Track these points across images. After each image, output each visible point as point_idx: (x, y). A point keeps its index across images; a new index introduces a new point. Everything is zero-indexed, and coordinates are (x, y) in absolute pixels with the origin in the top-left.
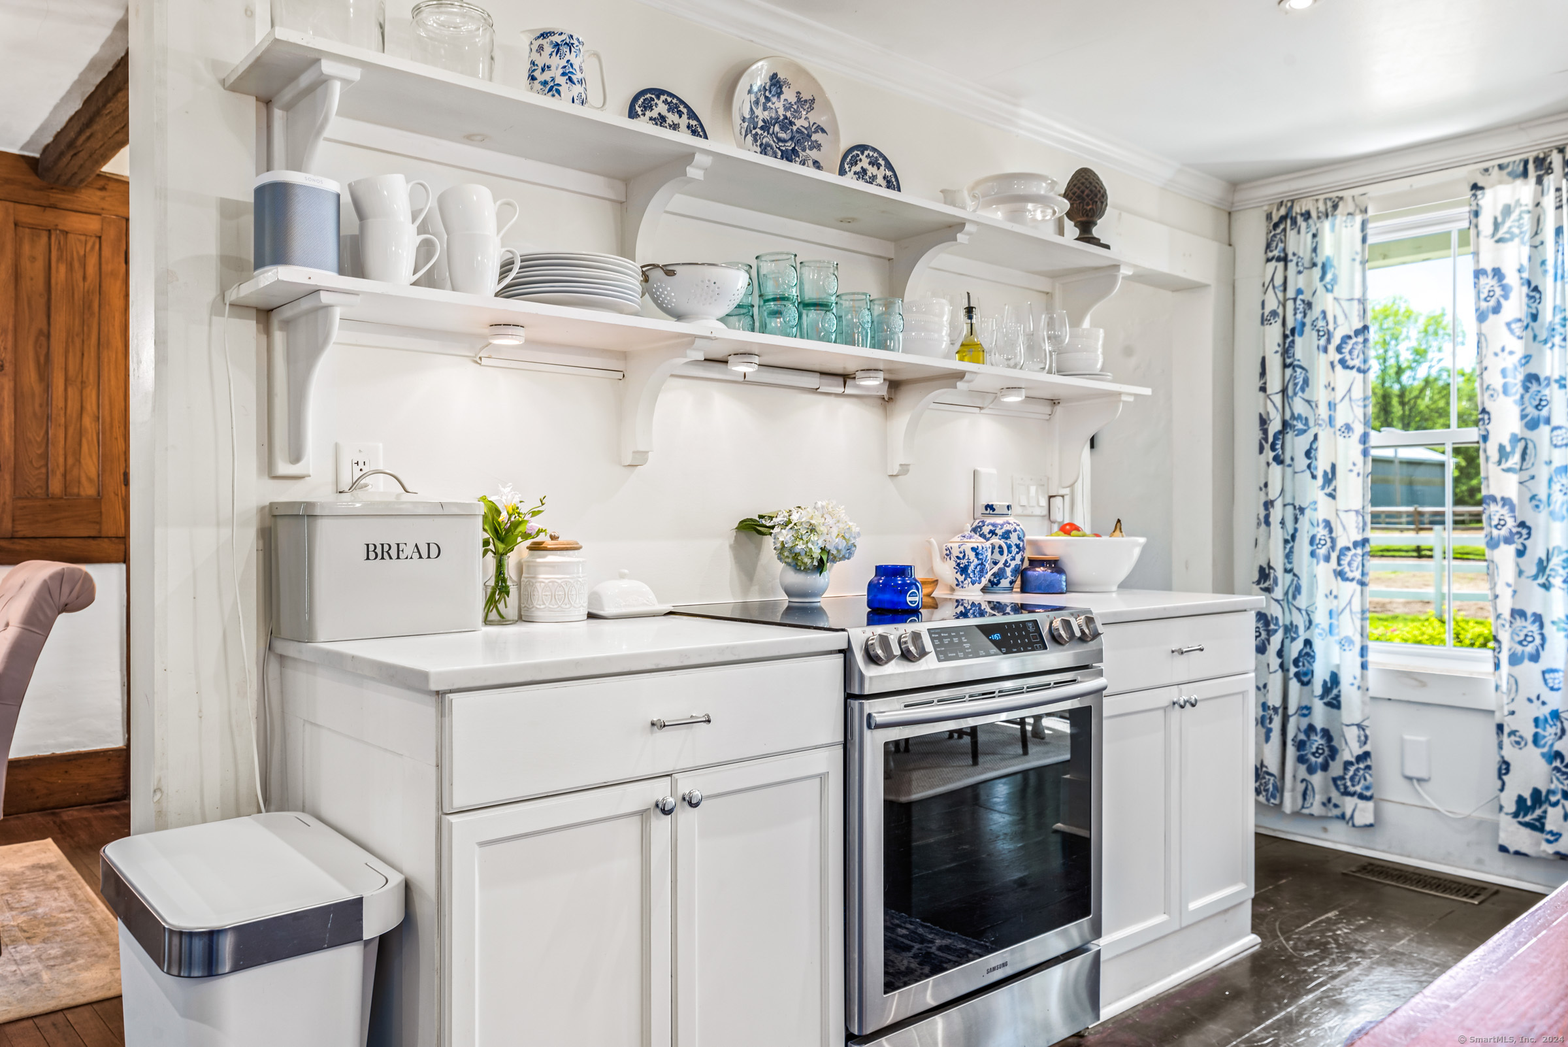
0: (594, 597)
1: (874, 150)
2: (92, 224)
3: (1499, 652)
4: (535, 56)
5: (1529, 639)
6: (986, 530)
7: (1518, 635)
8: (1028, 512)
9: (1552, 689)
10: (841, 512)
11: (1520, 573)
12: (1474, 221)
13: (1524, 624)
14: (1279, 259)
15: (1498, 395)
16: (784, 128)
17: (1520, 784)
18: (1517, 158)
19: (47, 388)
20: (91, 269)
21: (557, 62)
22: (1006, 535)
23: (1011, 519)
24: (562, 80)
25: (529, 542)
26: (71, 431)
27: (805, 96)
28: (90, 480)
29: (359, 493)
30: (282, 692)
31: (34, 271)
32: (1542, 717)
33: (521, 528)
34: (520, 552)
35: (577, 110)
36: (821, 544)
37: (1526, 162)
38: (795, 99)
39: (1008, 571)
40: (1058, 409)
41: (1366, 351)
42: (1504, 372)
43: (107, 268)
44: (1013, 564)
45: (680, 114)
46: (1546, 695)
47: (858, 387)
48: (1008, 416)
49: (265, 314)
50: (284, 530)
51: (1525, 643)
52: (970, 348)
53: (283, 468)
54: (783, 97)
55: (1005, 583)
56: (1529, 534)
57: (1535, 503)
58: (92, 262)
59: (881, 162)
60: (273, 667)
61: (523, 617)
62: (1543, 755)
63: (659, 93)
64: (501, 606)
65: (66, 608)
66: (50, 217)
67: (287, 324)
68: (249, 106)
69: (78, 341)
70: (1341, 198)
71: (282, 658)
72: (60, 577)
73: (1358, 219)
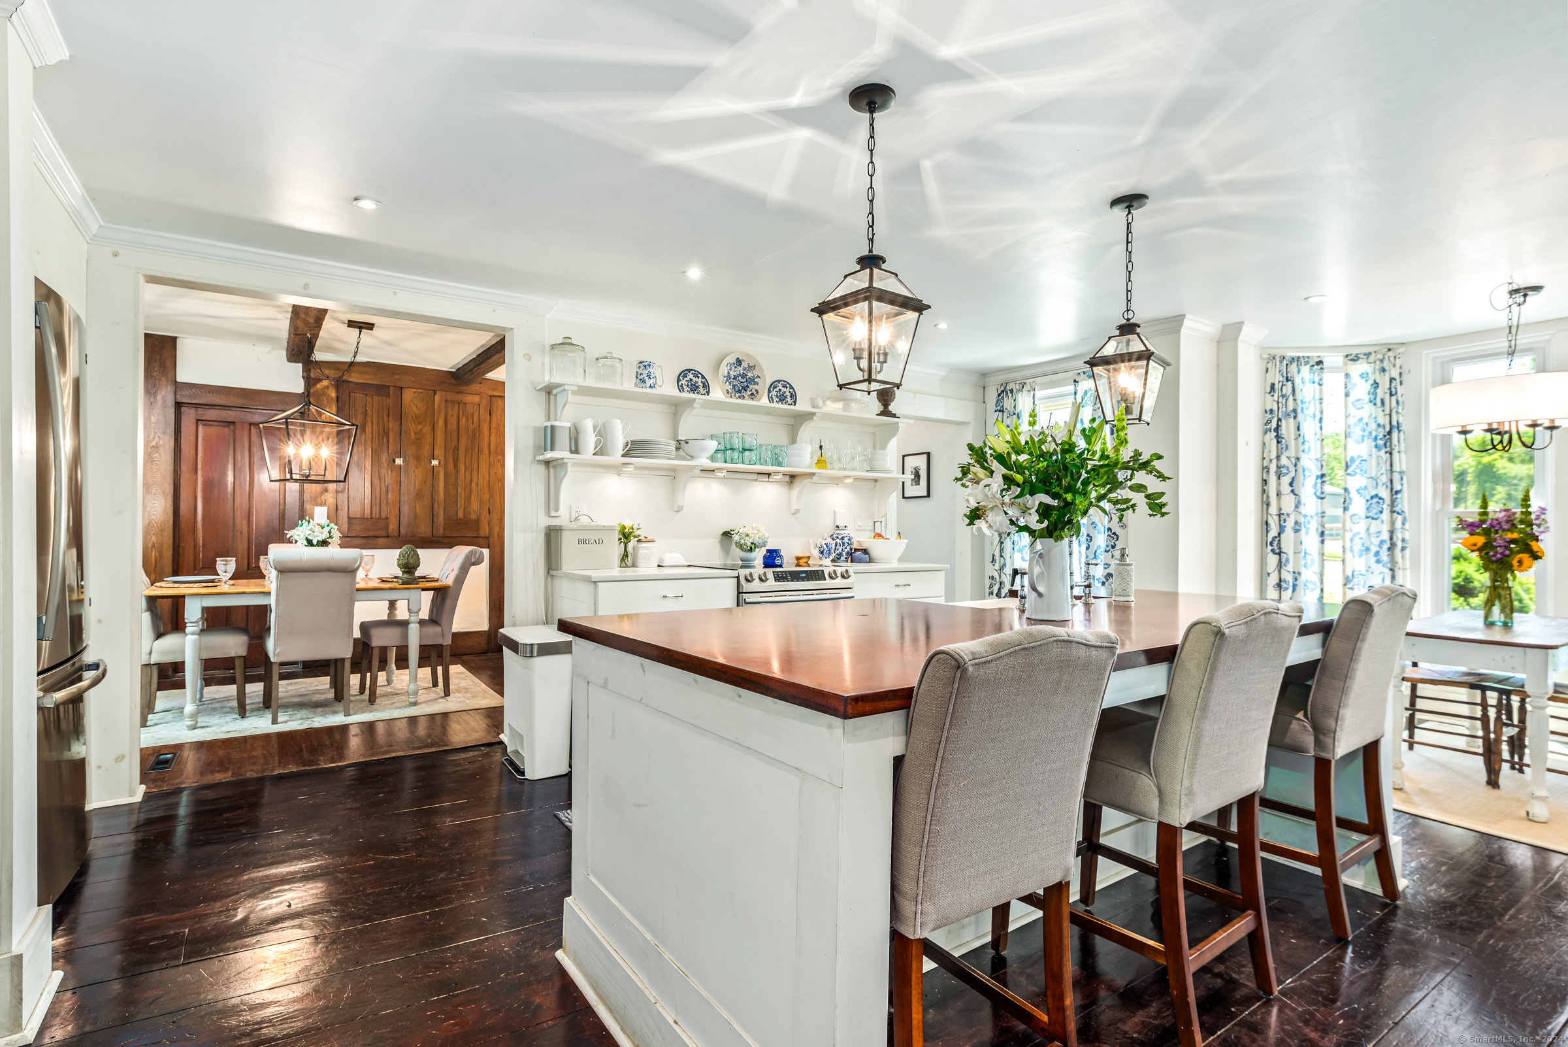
0: (661, 560)
1: (784, 381)
2: (476, 399)
4: (638, 370)
6: (834, 536)
8: (863, 528)
10: (762, 529)
14: (1000, 411)
16: (743, 377)
19: (457, 472)
20: (476, 419)
21: (645, 372)
22: (843, 538)
23: (846, 532)
24: (646, 378)
25: (637, 539)
26: (467, 490)
27: (751, 365)
28: (474, 512)
29: (578, 522)
30: (552, 588)
31: (453, 421)
33: (633, 534)
34: (633, 542)
36: (751, 540)
38: (747, 367)
39: (844, 553)
40: (878, 484)
43: (482, 418)
44: (846, 550)
45: (698, 377)
48: (848, 486)
49: (547, 463)
50: (553, 534)
52: (820, 462)
53: (553, 514)
54: (743, 366)
55: (843, 558)
56: (1091, 540)
58: (476, 415)
59: (788, 386)
60: (549, 579)
61: (634, 566)
63: (689, 370)
64: (626, 561)
65: (474, 564)
66: (459, 397)
67: (555, 467)
68: (543, 394)
69: (470, 451)
70: (1025, 383)
71: (552, 576)
72: (471, 552)
73: (1032, 393)
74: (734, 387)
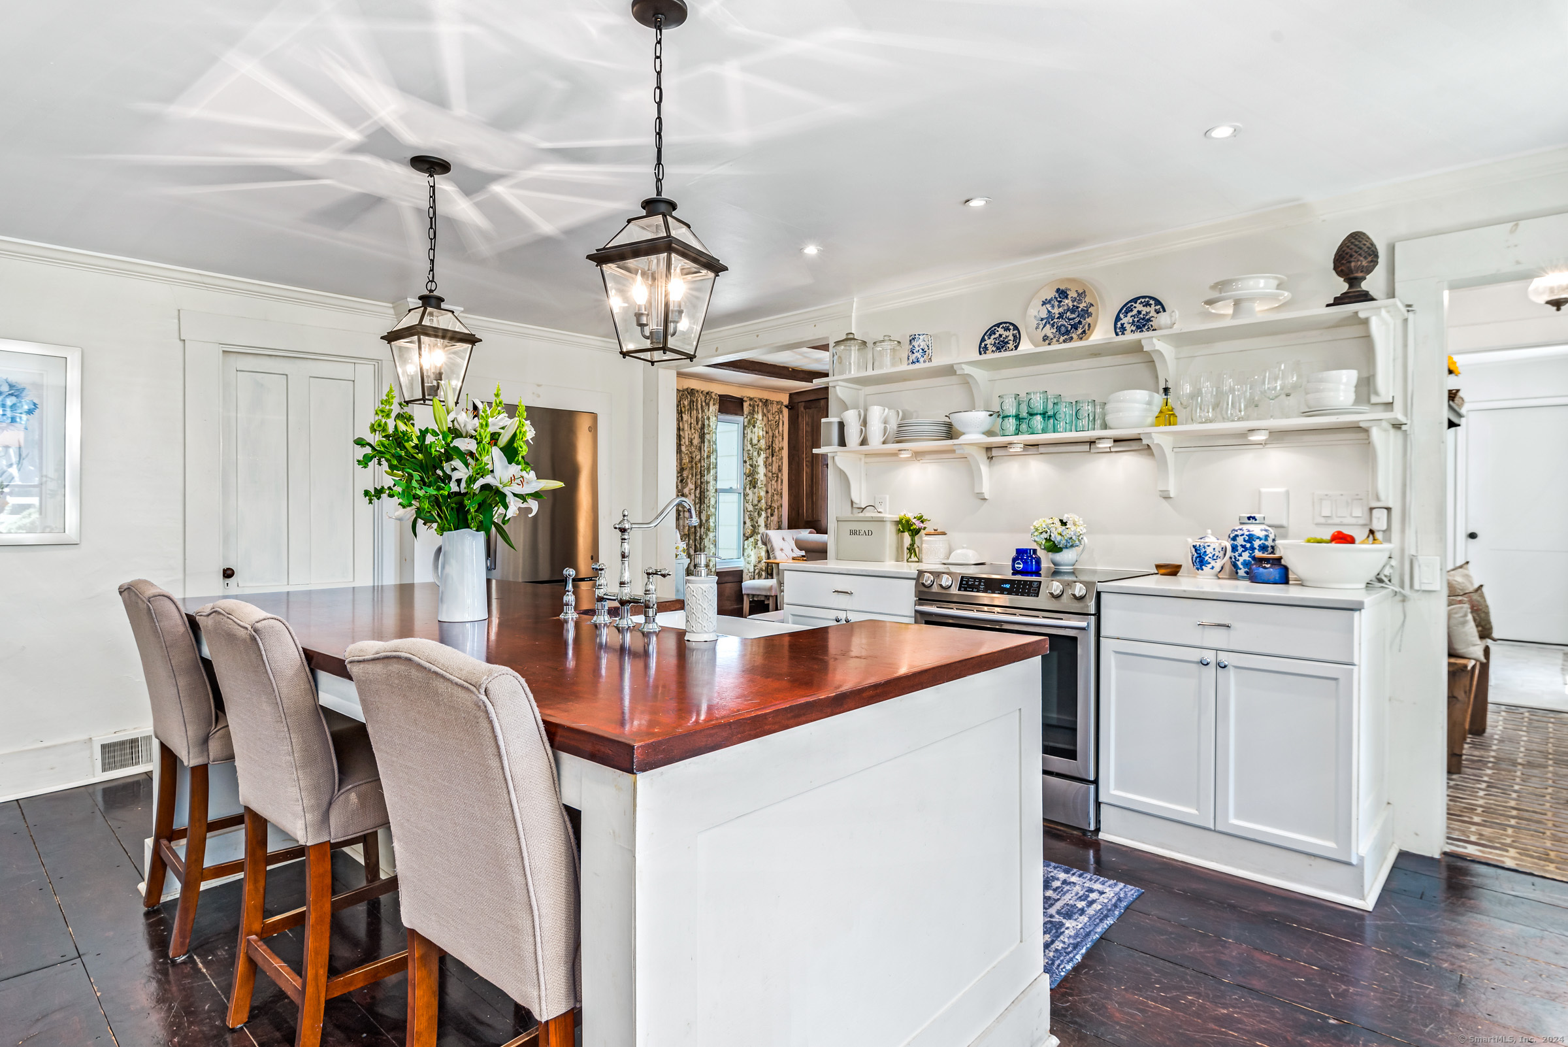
1: (1144, 297)
16: (1073, 312)
27: (1080, 291)
35: (927, 365)
38: (1077, 295)
45: (1008, 329)
47: (1098, 448)
52: (1164, 414)
54: (1069, 297)
63: (997, 325)
74: (1059, 329)
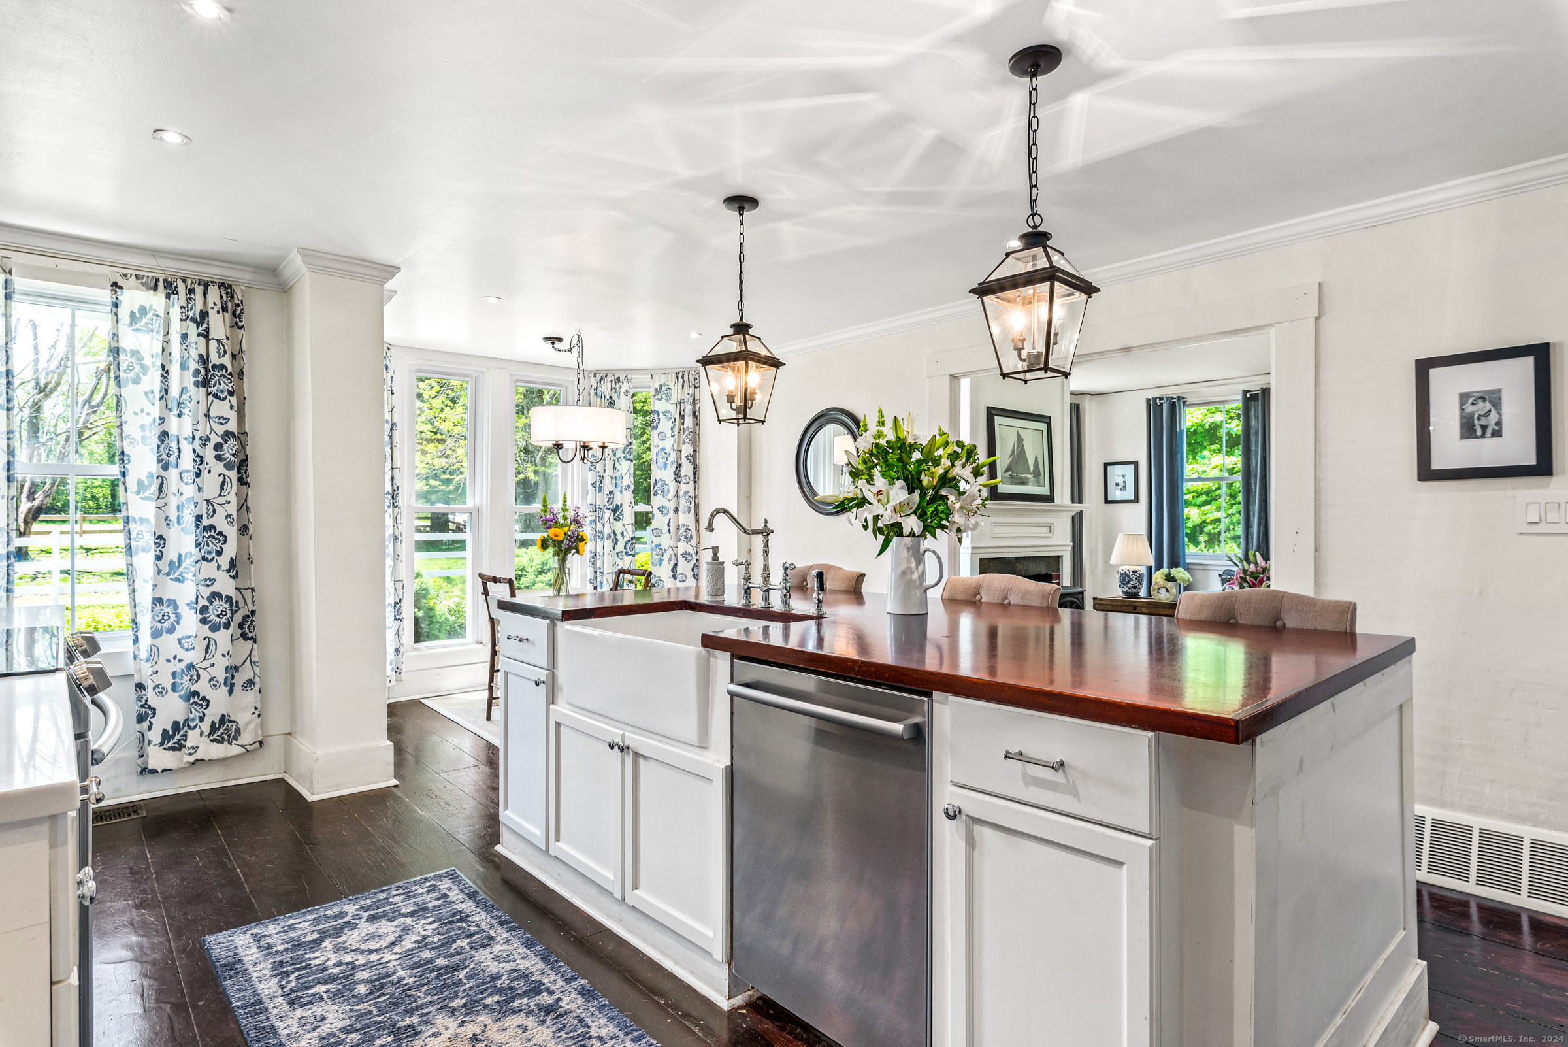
3: (136, 631)
5: (166, 618)
7: (158, 616)
9: (187, 650)
11: (159, 572)
12: (114, 310)
13: (162, 607)
15: (137, 443)
17: (162, 722)
18: (151, 275)
32: (179, 671)
37: (157, 280)
41: (10, 392)
42: (142, 427)
46: (181, 654)
51: (163, 621)
56: (165, 544)
57: (167, 522)
62: (181, 697)
